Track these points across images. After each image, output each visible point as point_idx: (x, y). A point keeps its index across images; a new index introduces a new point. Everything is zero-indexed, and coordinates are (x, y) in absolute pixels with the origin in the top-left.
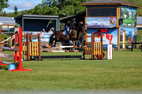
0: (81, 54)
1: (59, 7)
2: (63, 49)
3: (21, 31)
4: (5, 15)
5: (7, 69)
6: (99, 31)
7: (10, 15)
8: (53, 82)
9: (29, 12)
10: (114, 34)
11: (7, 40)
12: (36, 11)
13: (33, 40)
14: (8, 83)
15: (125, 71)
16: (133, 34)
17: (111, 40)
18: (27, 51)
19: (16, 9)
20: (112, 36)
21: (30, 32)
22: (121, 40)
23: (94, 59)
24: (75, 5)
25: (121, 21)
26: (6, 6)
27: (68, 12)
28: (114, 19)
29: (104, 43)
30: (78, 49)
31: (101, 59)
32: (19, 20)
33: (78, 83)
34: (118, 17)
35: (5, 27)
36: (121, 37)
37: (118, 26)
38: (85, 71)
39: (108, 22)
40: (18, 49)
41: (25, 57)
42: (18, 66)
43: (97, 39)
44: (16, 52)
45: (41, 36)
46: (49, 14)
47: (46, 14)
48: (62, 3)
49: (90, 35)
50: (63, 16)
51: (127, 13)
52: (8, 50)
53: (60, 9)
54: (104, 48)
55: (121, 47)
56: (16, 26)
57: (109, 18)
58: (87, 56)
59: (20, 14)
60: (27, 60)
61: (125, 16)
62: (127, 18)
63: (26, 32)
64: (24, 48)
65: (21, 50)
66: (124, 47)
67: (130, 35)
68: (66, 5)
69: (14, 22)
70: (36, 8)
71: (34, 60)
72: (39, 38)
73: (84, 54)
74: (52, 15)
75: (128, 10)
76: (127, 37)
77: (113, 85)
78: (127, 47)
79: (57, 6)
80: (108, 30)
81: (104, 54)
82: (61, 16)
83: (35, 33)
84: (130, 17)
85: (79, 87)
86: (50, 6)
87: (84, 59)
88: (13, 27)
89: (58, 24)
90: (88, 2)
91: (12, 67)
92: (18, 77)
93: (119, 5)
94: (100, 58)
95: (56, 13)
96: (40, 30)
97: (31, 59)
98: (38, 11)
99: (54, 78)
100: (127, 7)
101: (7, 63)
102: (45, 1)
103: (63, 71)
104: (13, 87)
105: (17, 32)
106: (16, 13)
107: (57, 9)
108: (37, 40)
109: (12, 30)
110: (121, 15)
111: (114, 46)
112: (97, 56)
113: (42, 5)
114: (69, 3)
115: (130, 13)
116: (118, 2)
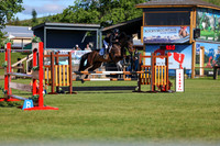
0: (135, 83)
1: (101, 10)
2: (107, 76)
3: (42, 47)
4: (17, 23)
5: (21, 107)
6: (163, 48)
7: (25, 24)
8: (92, 128)
9: (54, 19)
10: (187, 53)
11: (21, 62)
12: (65, 17)
13: (61, 63)
14: (23, 128)
15: (204, 110)
16: (216, 52)
17: (181, 62)
18: (52, 79)
19: (34, 14)
20: (183, 56)
21: (56, 50)
22: (198, 63)
23: (155, 91)
24: (126, 8)
25: (197, 33)
26: (20, 9)
27: (115, 19)
28: (186, 30)
29: (170, 67)
30: (130, 76)
31: (165, 91)
32: (38, 30)
33: (130, 129)
34: (193, 26)
35: (17, 42)
36: (198, 57)
37: (192, 40)
38: (140, 110)
39: (177, 34)
40: (38, 76)
41: (48, 88)
42: (37, 103)
43: (160, 61)
44: (34, 80)
45: (73, 56)
46: (85, 21)
47: (81, 22)
48: (106, 5)
49: (149, 54)
50: (107, 25)
51: (207, 21)
52: (22, 78)
53: (103, 14)
54: (171, 75)
55: (198, 73)
56: (34, 41)
57: (178, 28)
58: (145, 88)
59: (40, 22)
60: (52, 93)
61: (204, 24)
62: (206, 28)
63: (50, 50)
64: (47, 75)
65: (42, 77)
66: (201, 73)
67: (212, 55)
68: (112, 7)
69: (32, 34)
70: (66, 13)
71: (62, 92)
72: (69, 59)
73: (140, 83)
74: (90, 22)
75: (208, 15)
76: (207, 58)
77: (184, 133)
78: (206, 73)
79: (98, 10)
80: (177, 47)
81: (170, 84)
82: (104, 24)
83: (64, 51)
84: (212, 26)
85: (132, 136)
86: (86, 10)
87: (139, 91)
88: (30, 42)
89: (100, 37)
90: (145, 4)
91: (29, 104)
92: (38, 120)
93: (195, 8)
94: (164, 89)
95: (97, 20)
96: (72, 46)
97: (58, 92)
98: (68, 17)
99: (92, 122)
100: (207, 10)
101: (21, 97)
102: (80, 1)
103: (106, 110)
104: (30, 135)
105: (36, 50)
106: (34, 20)
107: (98, 13)
108: (66, 63)
109: (29, 46)
110: (198, 23)
111: (185, 71)
112: (160, 87)
113: (74, 8)
114: (117, 5)
115: (211, 21)
116: (193, 3)
